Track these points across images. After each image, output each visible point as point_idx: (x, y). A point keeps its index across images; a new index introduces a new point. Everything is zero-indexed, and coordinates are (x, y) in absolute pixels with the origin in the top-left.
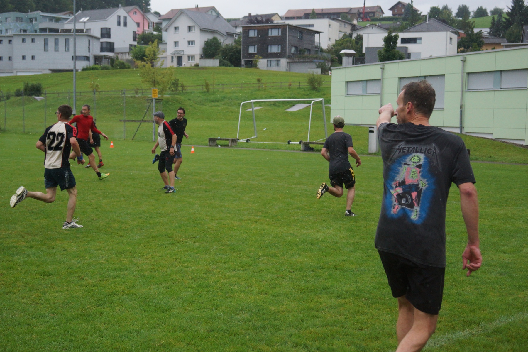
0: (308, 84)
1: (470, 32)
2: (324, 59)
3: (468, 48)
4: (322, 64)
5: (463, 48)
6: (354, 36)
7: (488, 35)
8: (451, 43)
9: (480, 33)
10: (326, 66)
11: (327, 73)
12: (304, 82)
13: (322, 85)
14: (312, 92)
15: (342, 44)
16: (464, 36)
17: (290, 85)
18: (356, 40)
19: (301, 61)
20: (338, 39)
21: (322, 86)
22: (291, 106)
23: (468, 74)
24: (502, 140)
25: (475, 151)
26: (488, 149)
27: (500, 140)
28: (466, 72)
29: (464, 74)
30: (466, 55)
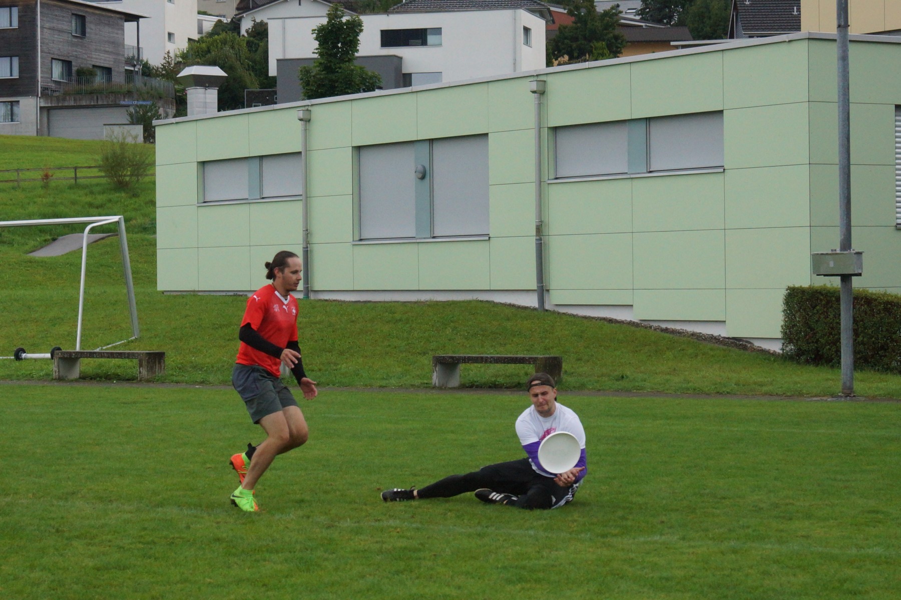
0: (102, 174)
2: (153, 97)
4: (147, 112)
6: (246, 25)
8: (527, 43)
12: (90, 167)
13: (147, 175)
14: (115, 196)
15: (209, 51)
17: (47, 176)
18: (252, 39)
19: (84, 102)
20: (196, 36)
22: (45, 241)
23: (555, 129)
24: (659, 326)
25: (579, 360)
26: (618, 353)
27: (655, 324)
28: (549, 126)
29: (542, 130)
30: (546, 74)
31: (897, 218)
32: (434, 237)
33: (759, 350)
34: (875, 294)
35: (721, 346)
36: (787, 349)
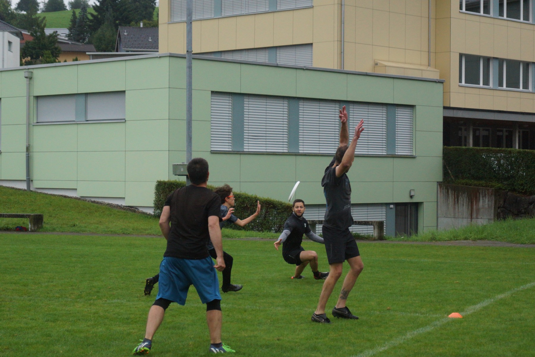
1: (39, 34)
3: (37, 57)
5: (29, 58)
7: (67, 39)
8: (10, 50)
9: (54, 36)
16: (31, 39)
23: (37, 97)
24: (91, 200)
25: (51, 216)
26: (70, 213)
27: (88, 199)
28: (34, 95)
29: (30, 97)
30: (33, 69)
31: (211, 148)
33: (141, 213)
35: (123, 211)
36: (157, 212)
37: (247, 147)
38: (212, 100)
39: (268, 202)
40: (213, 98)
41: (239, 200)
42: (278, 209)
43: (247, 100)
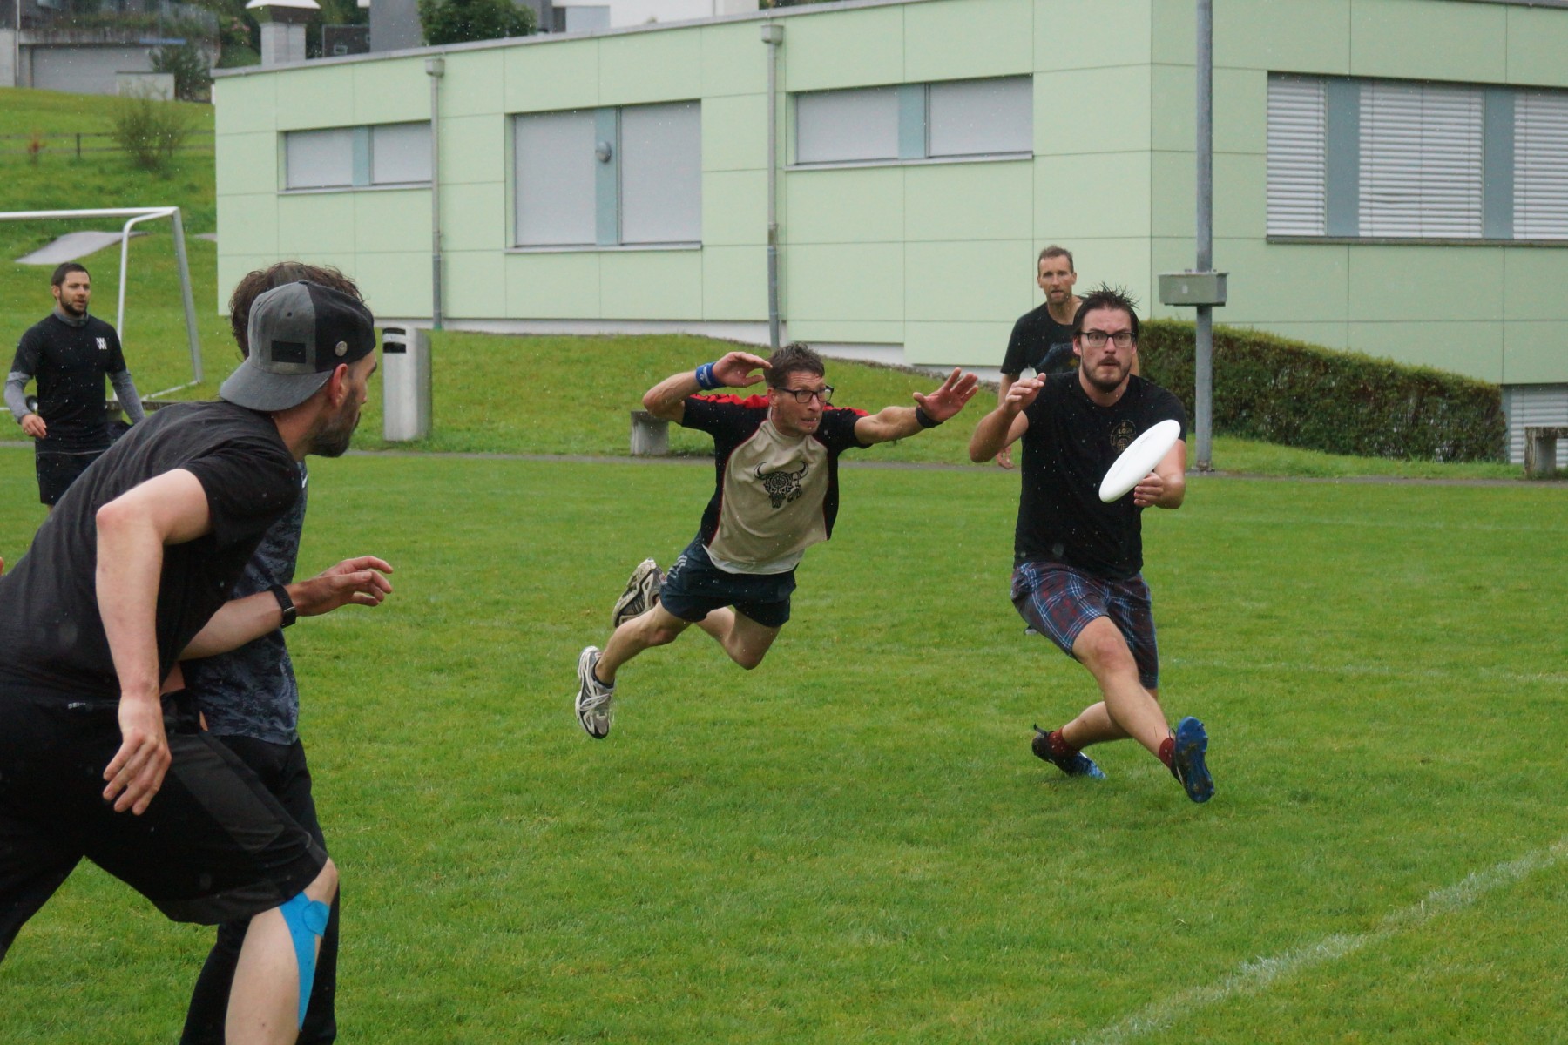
0: (119, 145)
2: (186, 34)
4: (179, 56)
10: (196, 63)
11: (202, 96)
12: (99, 135)
13: (183, 148)
14: (136, 177)
17: (35, 148)
19: (85, 39)
21: (183, 153)
22: (41, 239)
23: (797, 96)
27: (933, 371)
28: (788, 90)
29: (778, 96)
30: (786, 17)
31: (1268, 228)
32: (622, 245)
34: (1239, 332)
37: (1368, 226)
38: (1272, 97)
39: (1424, 378)
40: (1272, 89)
41: (1344, 372)
42: (1451, 397)
43: (1369, 95)
